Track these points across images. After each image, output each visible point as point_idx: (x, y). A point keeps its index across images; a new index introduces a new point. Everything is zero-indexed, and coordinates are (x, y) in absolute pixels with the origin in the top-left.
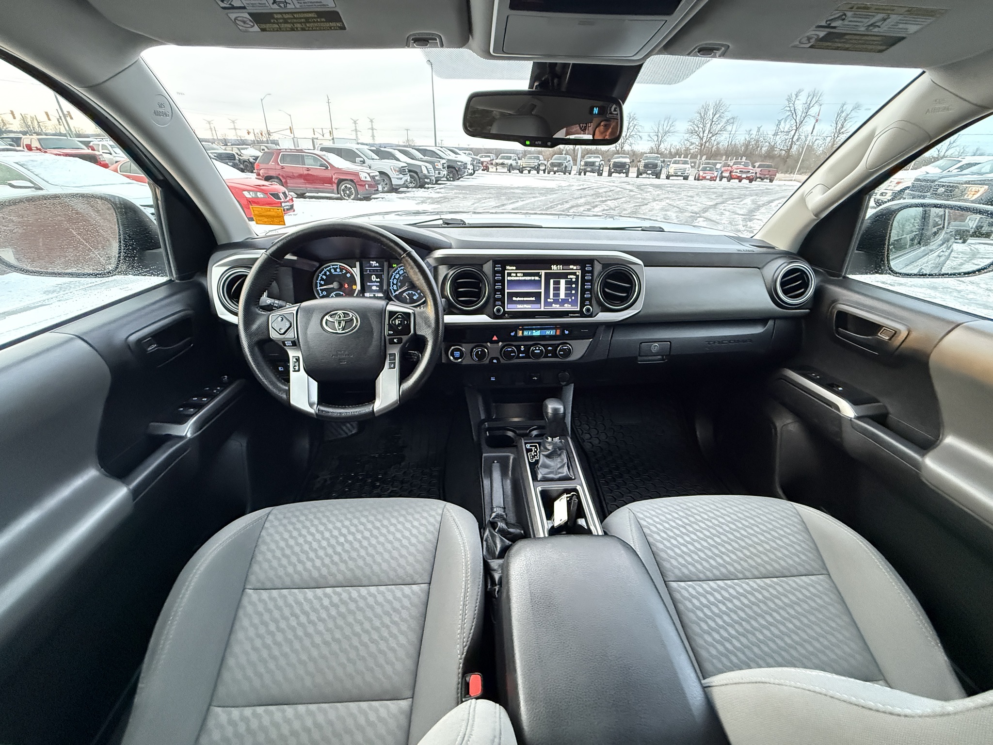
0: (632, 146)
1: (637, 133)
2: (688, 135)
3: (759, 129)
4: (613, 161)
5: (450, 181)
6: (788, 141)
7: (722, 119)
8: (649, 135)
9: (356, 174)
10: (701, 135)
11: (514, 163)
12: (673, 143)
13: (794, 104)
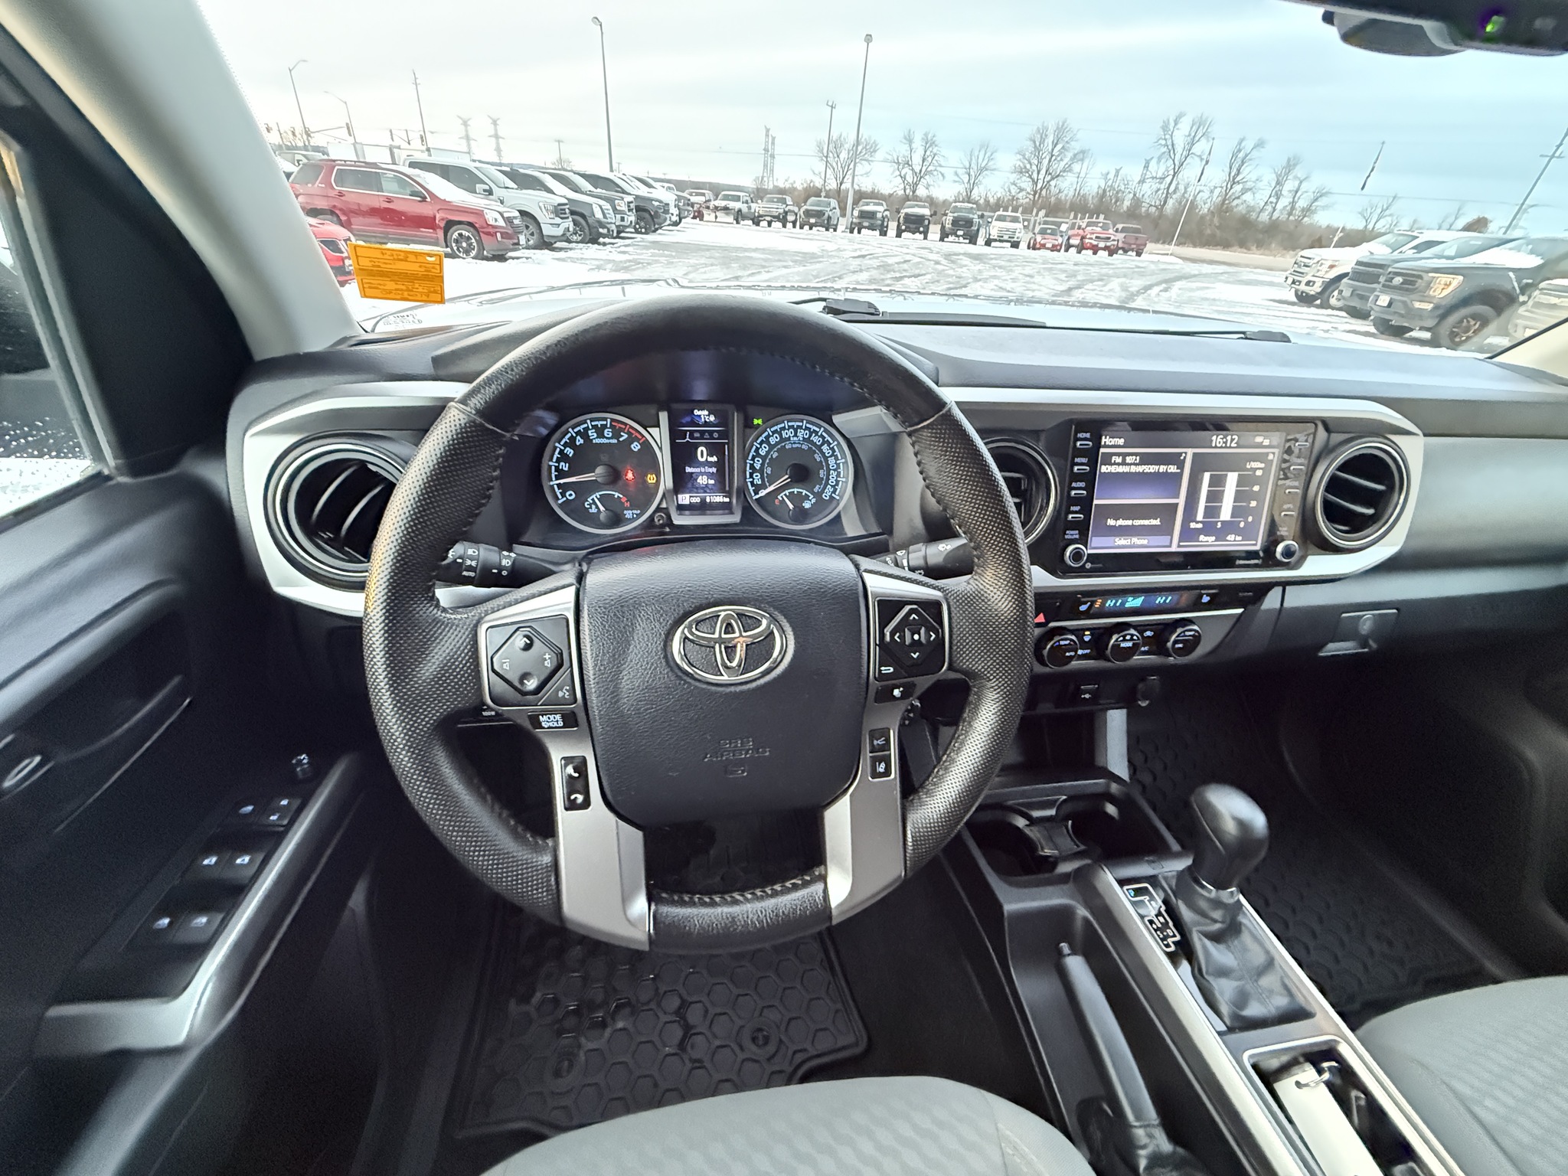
0: (931, 188)
1: (938, 168)
2: (1014, 175)
3: (1118, 171)
4: (904, 211)
5: (641, 233)
6: (1160, 192)
7: (1066, 153)
8: (956, 174)
9: (479, 213)
10: (1035, 176)
11: (744, 208)
12: (992, 187)
13: (1172, 136)
